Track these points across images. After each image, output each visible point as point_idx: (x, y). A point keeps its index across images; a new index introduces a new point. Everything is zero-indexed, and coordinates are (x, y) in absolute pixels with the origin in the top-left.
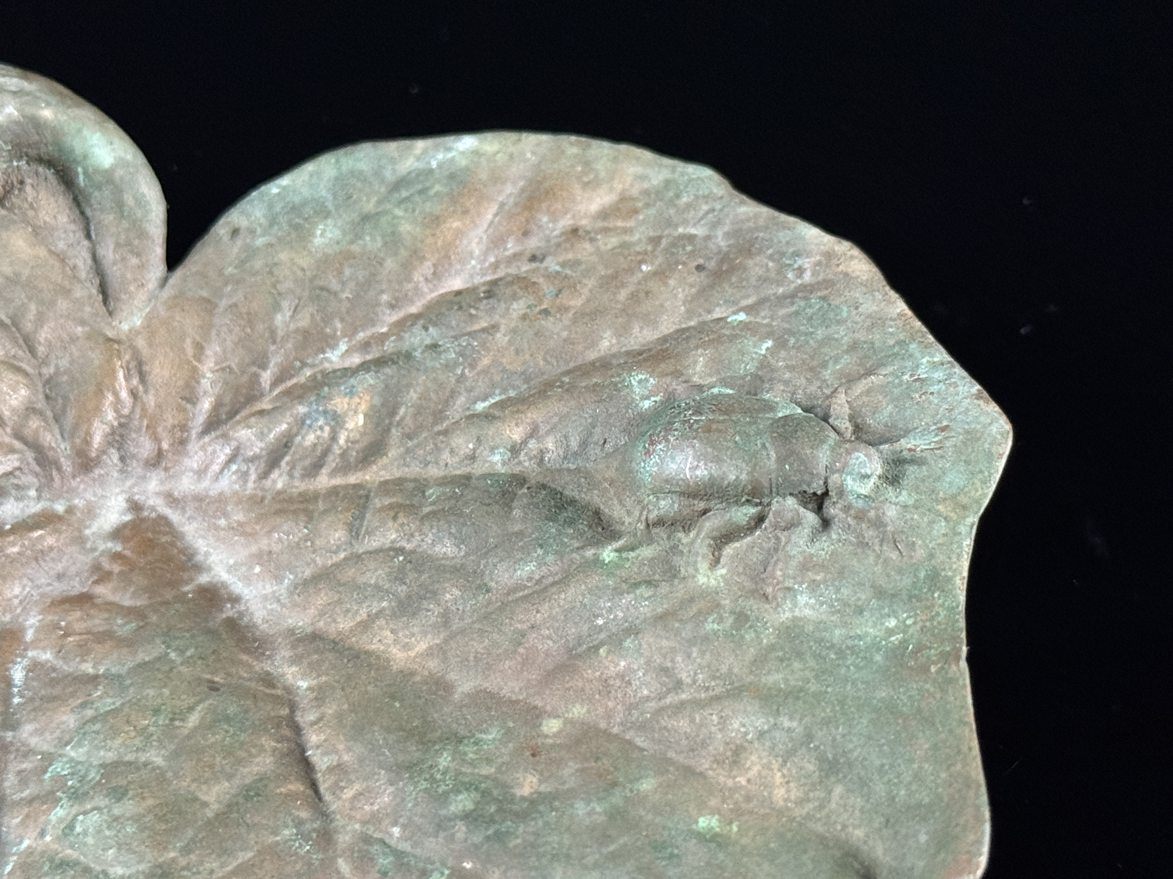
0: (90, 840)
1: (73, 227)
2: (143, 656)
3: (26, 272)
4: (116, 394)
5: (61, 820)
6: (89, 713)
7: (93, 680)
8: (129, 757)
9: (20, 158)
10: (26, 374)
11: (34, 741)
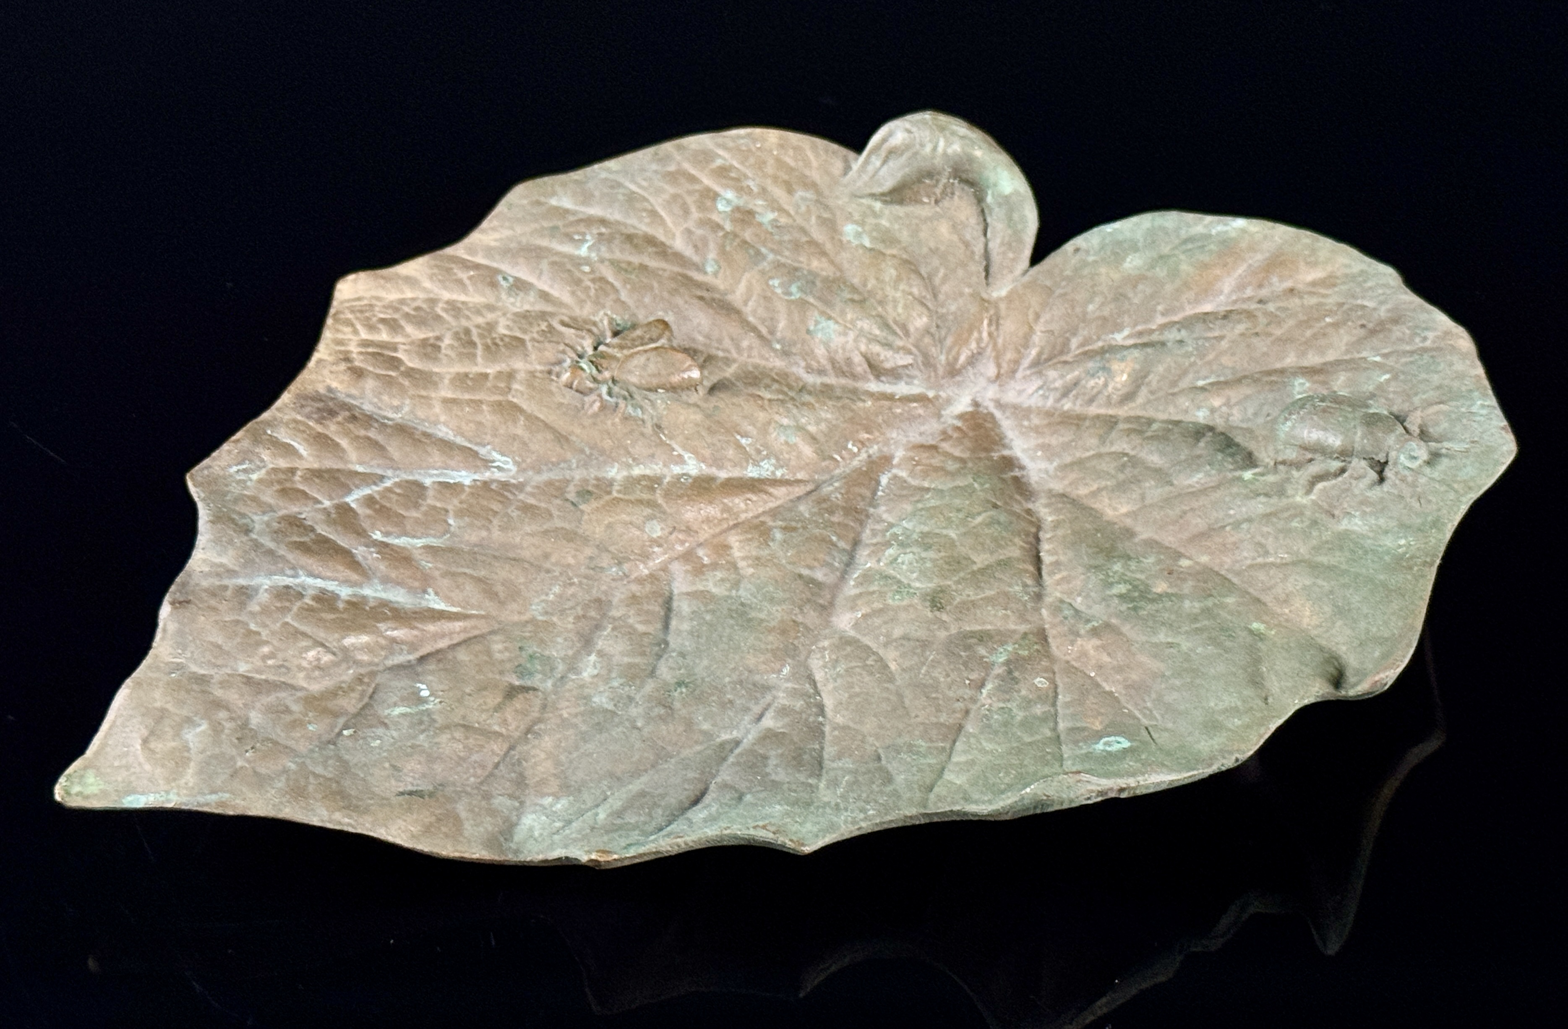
0: (904, 567)
1: (977, 227)
2: (960, 482)
3: (943, 248)
4: (980, 333)
5: (890, 556)
6: (920, 506)
7: (928, 490)
8: (937, 531)
9: (955, 178)
10: (928, 309)
11: (885, 516)
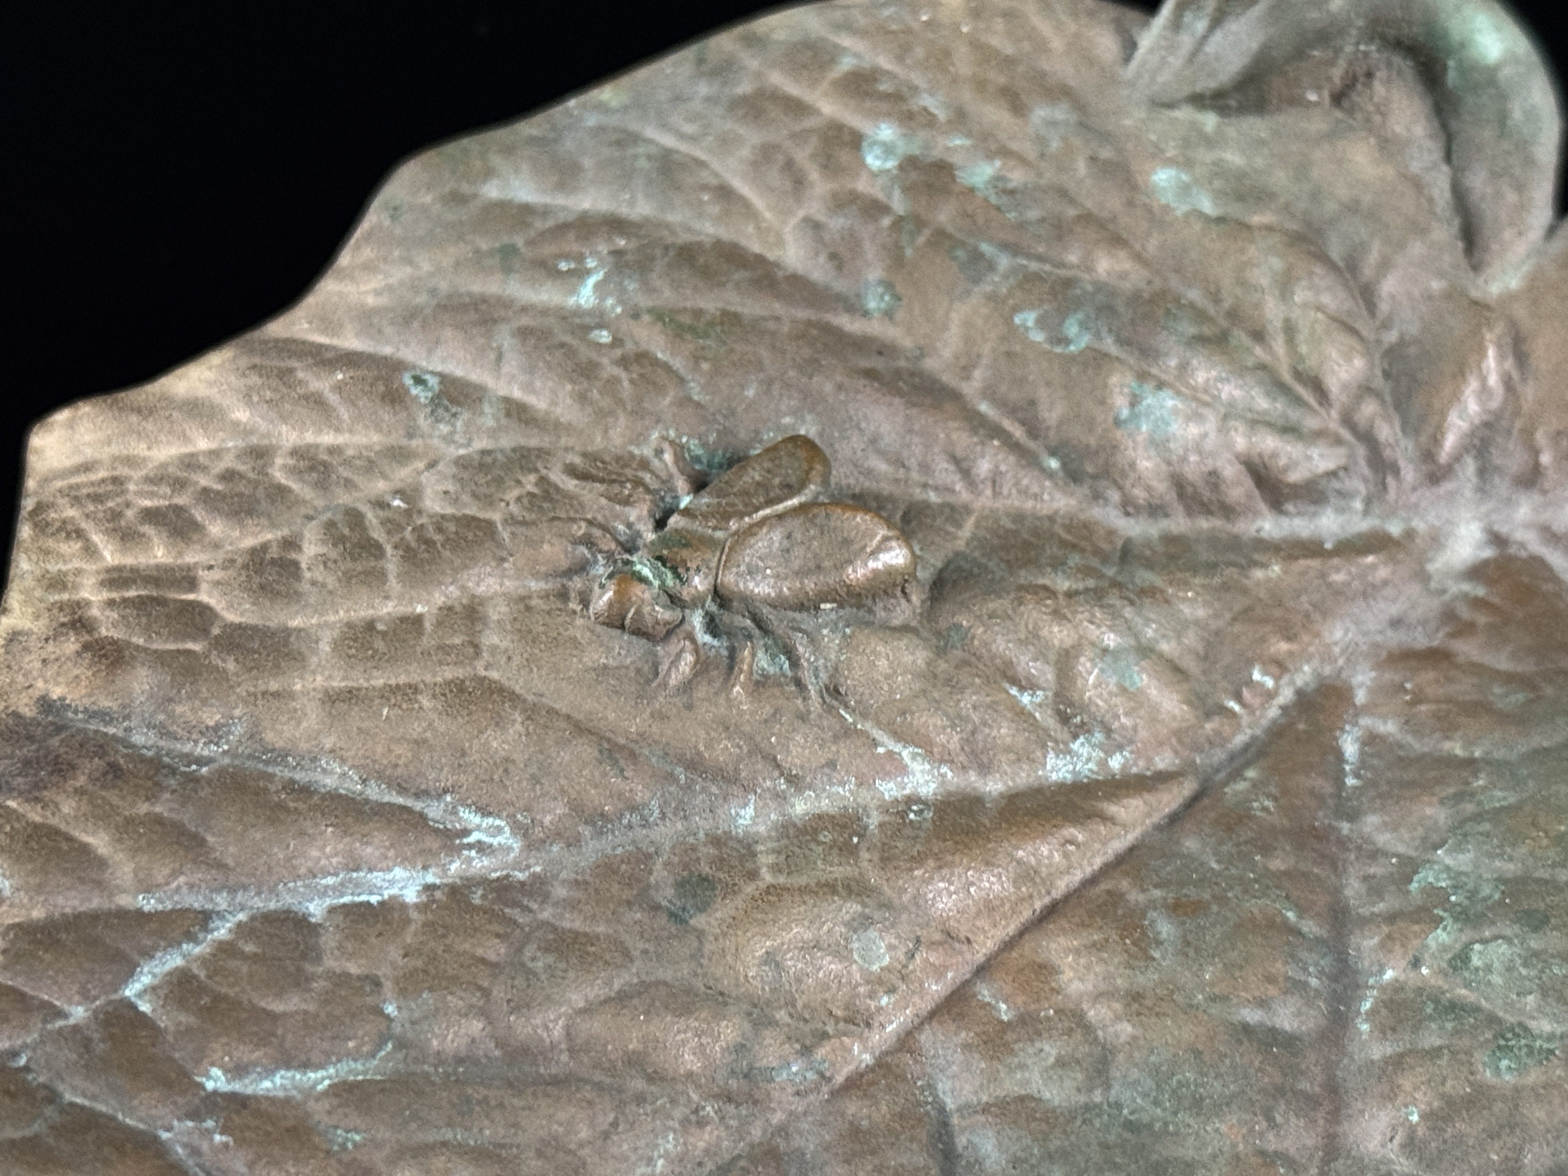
0: (1496, 979)
1: (1428, 144)
2: (1539, 740)
3: (1367, 199)
4: (1483, 380)
5: (1444, 948)
6: (1469, 808)
7: (1470, 763)
8: (1541, 873)
9: (1371, 40)
10: (1361, 339)
11: (1383, 839)
